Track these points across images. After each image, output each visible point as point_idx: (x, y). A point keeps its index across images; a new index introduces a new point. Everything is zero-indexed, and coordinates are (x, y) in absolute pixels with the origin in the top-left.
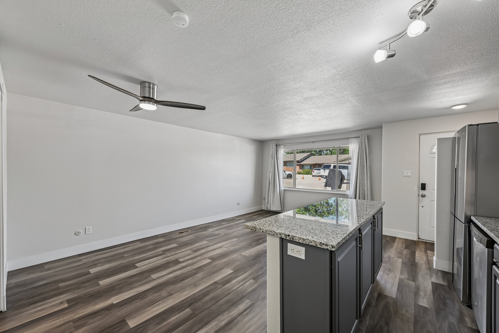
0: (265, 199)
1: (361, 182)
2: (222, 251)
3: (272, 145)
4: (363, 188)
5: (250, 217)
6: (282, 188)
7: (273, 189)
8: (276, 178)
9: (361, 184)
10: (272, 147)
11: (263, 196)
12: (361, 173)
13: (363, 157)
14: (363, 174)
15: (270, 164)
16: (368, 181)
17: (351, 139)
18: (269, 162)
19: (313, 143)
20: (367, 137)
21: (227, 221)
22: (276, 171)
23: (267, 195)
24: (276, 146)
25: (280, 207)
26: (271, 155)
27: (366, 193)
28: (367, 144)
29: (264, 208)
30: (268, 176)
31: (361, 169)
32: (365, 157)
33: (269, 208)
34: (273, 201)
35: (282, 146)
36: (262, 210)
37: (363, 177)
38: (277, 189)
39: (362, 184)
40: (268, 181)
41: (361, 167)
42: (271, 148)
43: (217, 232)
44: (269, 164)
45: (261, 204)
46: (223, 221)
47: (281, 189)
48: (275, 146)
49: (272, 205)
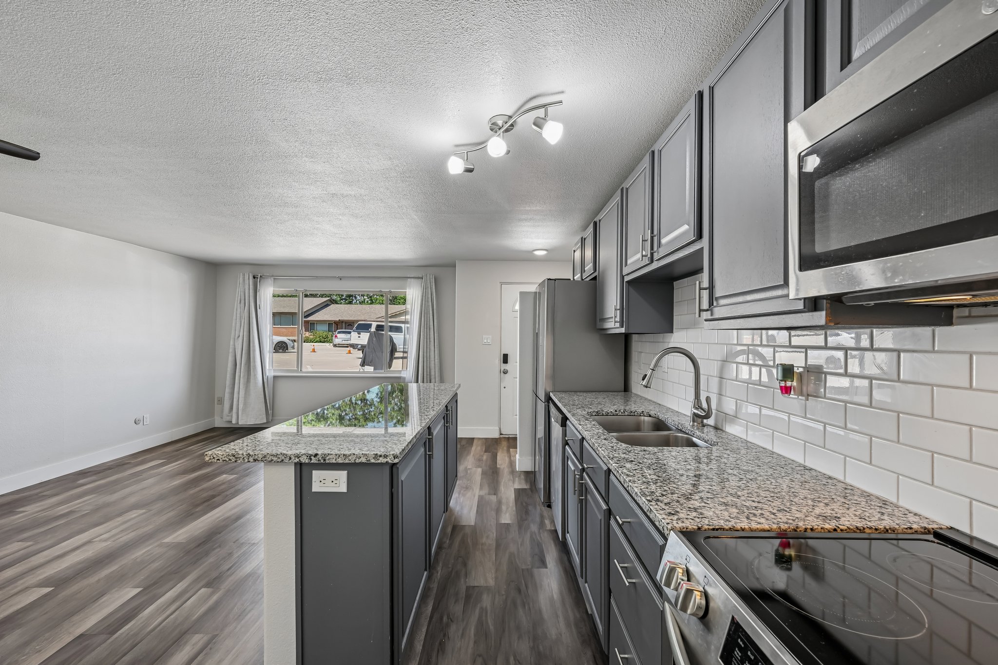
0: (221, 401)
1: (425, 354)
2: (91, 553)
3: (244, 275)
4: (428, 365)
5: (177, 450)
6: (270, 373)
7: (244, 376)
8: (254, 351)
9: (425, 359)
10: (244, 280)
11: (218, 395)
12: (425, 340)
13: (428, 313)
14: (428, 341)
15: (238, 318)
16: (436, 352)
17: (409, 280)
18: (235, 313)
19: (341, 279)
20: (433, 279)
21: (99, 472)
22: (253, 336)
23: (227, 390)
24: (254, 278)
25: (264, 416)
26: (239, 298)
27: (433, 373)
28: (434, 291)
29: (219, 423)
30: (231, 346)
31: (425, 332)
33: (234, 422)
34: (245, 404)
35: (270, 281)
36: (214, 429)
37: (428, 347)
38: (255, 375)
39: (427, 359)
40: (231, 359)
41: (426, 330)
42: (242, 283)
43: (63, 509)
44: (234, 318)
45: (210, 413)
46: (83, 474)
47: (267, 374)
48: (251, 277)
49: (242, 414)
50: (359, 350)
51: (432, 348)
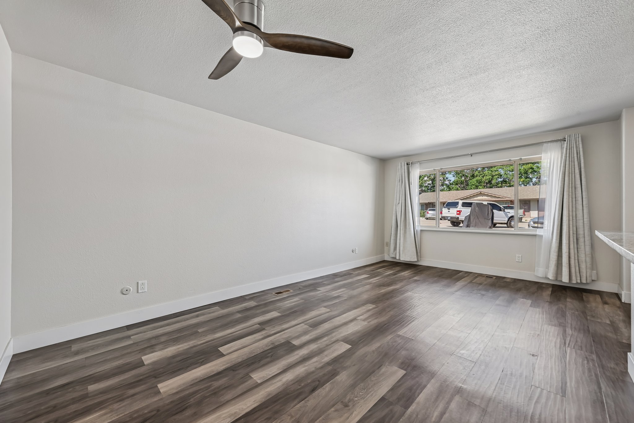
0: (388, 244)
1: (571, 213)
2: (360, 327)
3: (401, 163)
4: (575, 224)
5: (373, 271)
6: (418, 228)
7: (403, 229)
8: (409, 212)
9: (571, 217)
10: (401, 167)
11: (386, 240)
12: (571, 199)
13: (573, 172)
14: (574, 200)
15: (398, 192)
16: (585, 211)
17: (545, 145)
18: (396, 189)
19: (471, 156)
20: (580, 138)
21: (341, 276)
22: (408, 202)
23: (392, 238)
24: (407, 164)
25: (416, 256)
26: (399, 178)
27: (581, 232)
28: (581, 150)
29: (387, 258)
30: (394, 210)
31: (570, 191)
32: (577, 171)
33: (397, 258)
34: (404, 247)
35: (417, 165)
36: (384, 261)
37: (574, 206)
38: (410, 229)
39: (574, 218)
40: (394, 218)
41: (570, 189)
42: (400, 168)
43: (335, 293)
44: (396, 192)
45: (382, 252)
46: (335, 275)
47: (417, 229)
48: (406, 164)
49: (402, 253)
50: (449, 220)
51: (580, 207)
